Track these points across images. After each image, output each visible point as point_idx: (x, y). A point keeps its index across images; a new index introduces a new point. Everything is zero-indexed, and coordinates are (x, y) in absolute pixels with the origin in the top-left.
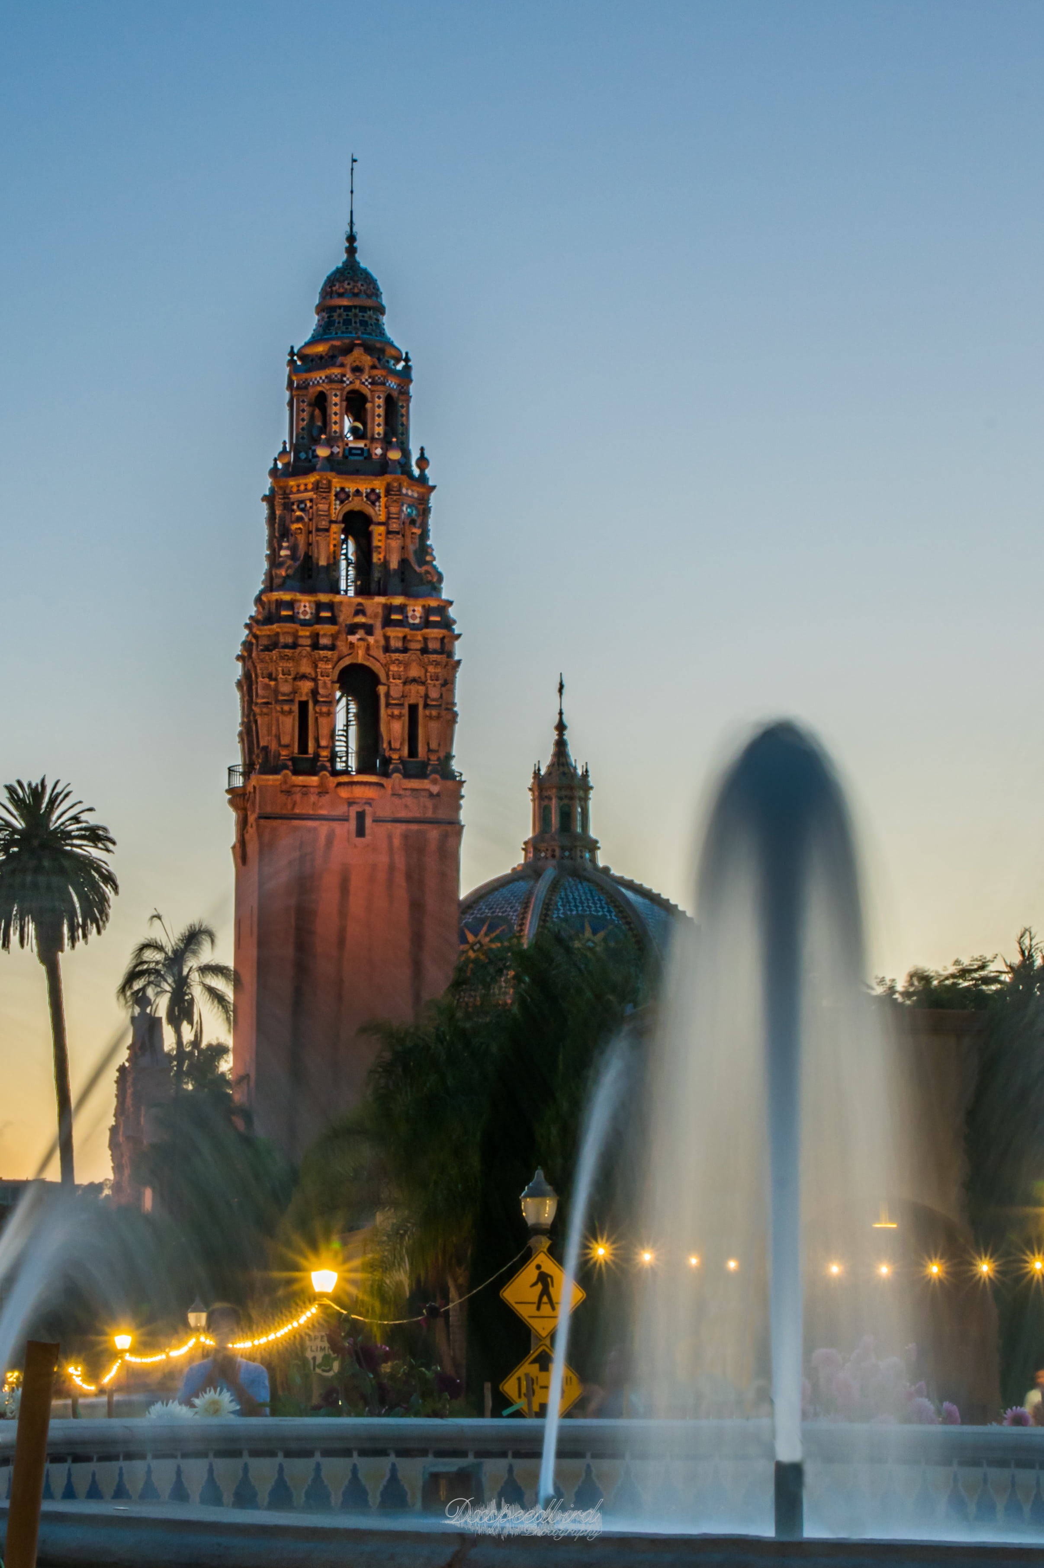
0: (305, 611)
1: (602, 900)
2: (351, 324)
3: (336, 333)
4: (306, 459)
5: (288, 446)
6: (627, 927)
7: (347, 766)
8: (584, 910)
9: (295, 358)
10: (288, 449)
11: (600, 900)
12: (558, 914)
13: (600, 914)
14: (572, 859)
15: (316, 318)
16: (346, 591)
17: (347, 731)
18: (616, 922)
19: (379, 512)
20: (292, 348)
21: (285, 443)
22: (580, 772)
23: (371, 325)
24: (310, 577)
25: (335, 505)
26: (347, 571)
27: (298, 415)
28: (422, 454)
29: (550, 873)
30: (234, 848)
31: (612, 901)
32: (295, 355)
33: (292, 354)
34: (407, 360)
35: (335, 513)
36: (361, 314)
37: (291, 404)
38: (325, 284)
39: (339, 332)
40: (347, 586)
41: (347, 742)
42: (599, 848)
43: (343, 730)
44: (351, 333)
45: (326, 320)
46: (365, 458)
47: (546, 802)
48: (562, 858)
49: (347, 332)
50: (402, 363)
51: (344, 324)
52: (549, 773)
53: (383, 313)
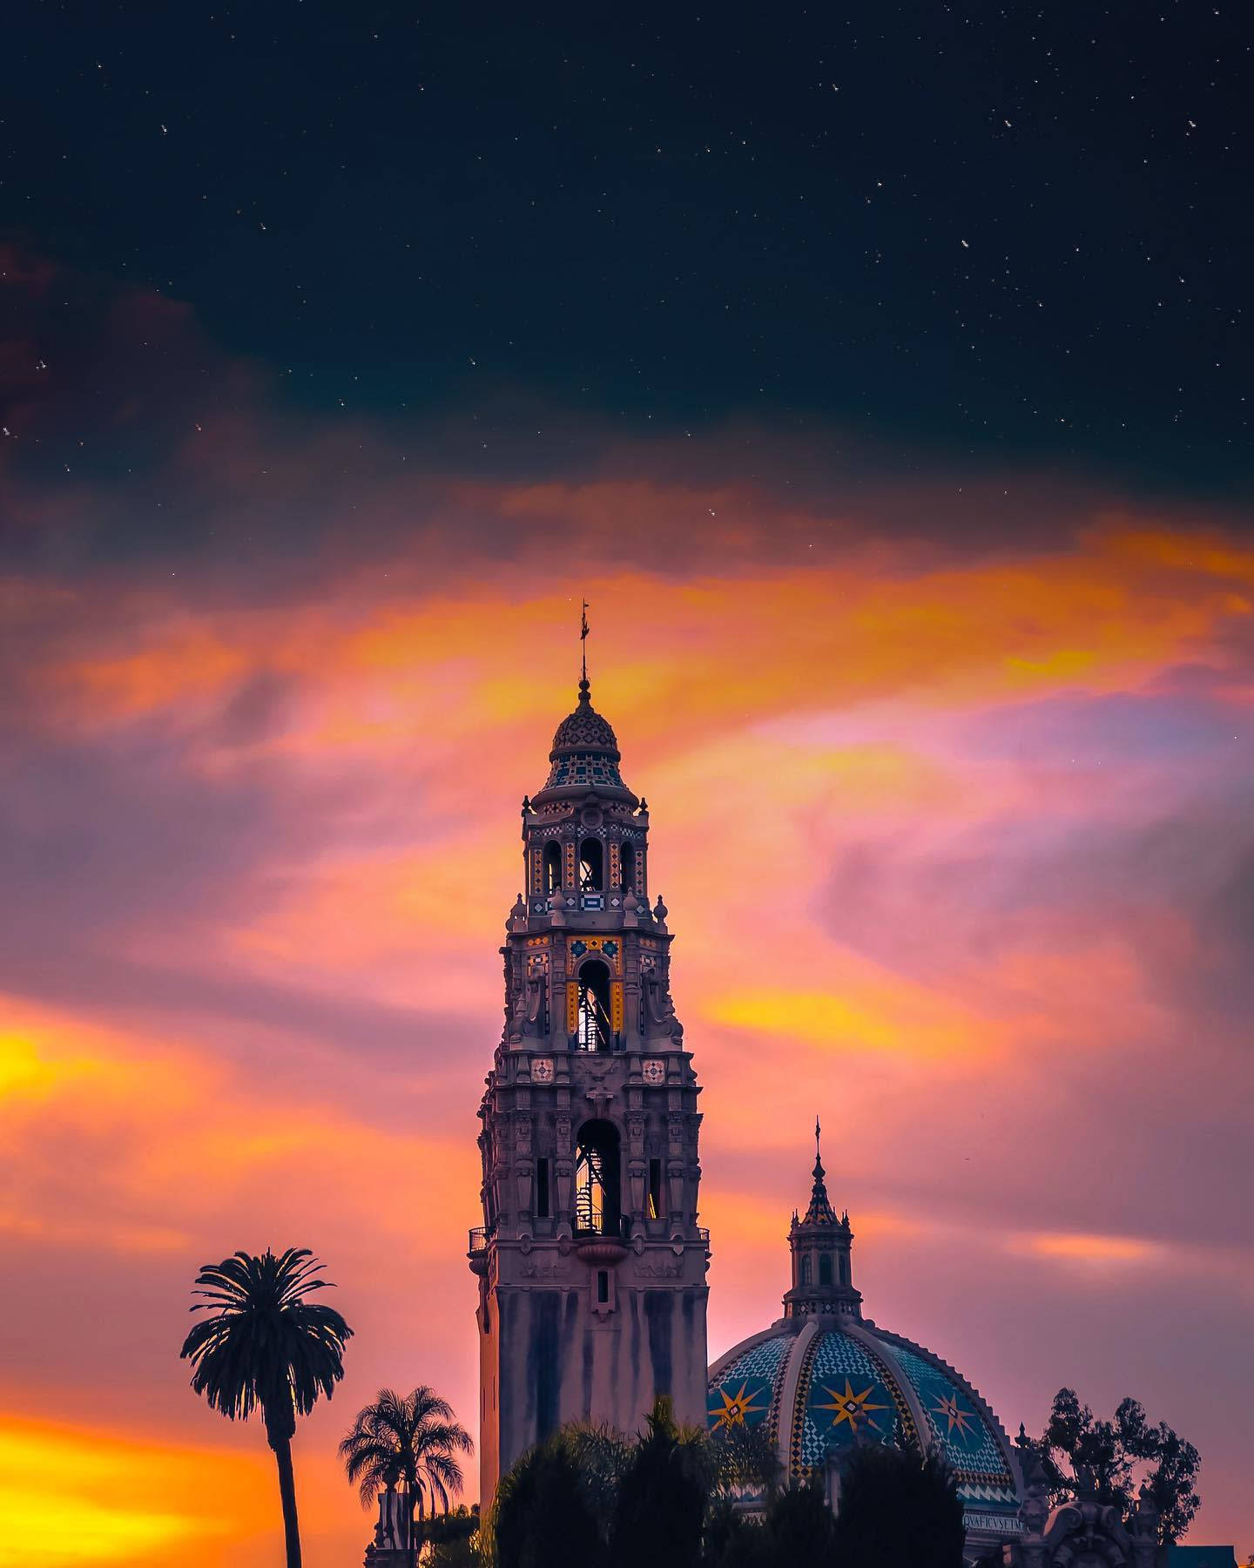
0: (542, 1068)
1: (864, 1358)
2: (585, 773)
3: (570, 783)
4: (542, 911)
5: (524, 899)
6: (891, 1387)
7: (591, 1225)
8: (844, 1369)
9: (530, 808)
10: (524, 902)
11: (862, 1358)
12: (818, 1374)
13: (862, 1373)
14: (833, 1313)
15: (550, 766)
16: (586, 1044)
17: (590, 1189)
18: (879, 1381)
19: (615, 963)
20: (526, 797)
21: (520, 896)
22: (840, 1219)
23: (606, 773)
24: (547, 1032)
25: (572, 958)
26: (587, 1023)
27: (533, 866)
28: (660, 902)
29: (809, 1330)
30: (478, 1312)
31: (874, 1359)
32: (529, 804)
33: (526, 804)
34: (644, 806)
35: (572, 967)
36: (595, 762)
37: (526, 854)
38: (559, 732)
39: (573, 782)
40: (587, 1039)
41: (590, 1200)
42: (862, 1300)
43: (586, 1188)
44: (585, 781)
45: (560, 768)
46: (602, 909)
47: (803, 1253)
48: (823, 1312)
49: (581, 782)
50: (640, 809)
51: (577, 773)
52: (807, 1222)
53: (619, 759)
